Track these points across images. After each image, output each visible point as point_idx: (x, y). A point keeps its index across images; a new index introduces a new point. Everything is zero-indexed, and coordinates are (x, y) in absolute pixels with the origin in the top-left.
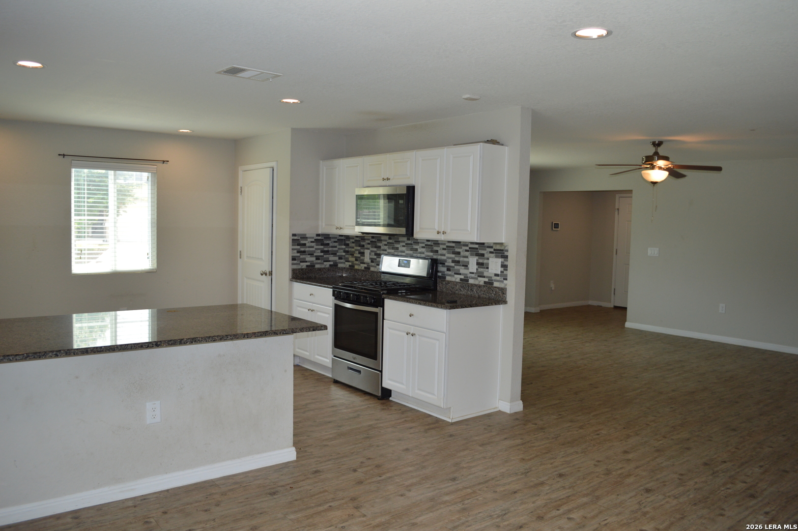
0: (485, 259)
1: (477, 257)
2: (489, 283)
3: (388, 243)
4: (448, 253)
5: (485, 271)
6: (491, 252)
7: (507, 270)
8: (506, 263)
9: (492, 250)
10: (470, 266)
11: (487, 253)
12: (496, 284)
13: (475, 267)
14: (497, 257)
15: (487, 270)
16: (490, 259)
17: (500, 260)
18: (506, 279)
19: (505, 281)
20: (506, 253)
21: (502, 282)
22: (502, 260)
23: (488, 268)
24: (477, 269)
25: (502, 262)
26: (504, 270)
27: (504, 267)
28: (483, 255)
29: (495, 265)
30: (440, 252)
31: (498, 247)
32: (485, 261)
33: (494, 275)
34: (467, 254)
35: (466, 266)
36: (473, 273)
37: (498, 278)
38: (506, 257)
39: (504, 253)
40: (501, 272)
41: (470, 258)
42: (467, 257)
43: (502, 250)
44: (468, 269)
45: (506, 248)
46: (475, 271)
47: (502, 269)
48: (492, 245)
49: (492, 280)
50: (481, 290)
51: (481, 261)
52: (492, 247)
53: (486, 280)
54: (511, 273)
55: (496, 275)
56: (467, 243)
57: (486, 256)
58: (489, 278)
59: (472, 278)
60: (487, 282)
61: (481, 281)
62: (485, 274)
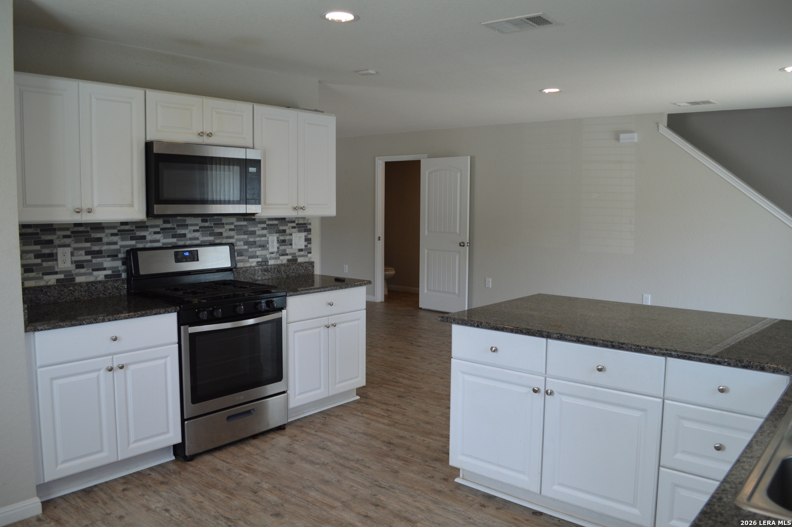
0: (287, 235)
1: (278, 234)
2: (294, 260)
3: (119, 231)
4: (237, 235)
5: (288, 248)
6: (293, 227)
7: (311, 243)
8: (309, 236)
9: (294, 225)
10: (270, 246)
11: (289, 228)
12: (300, 260)
13: (276, 245)
14: (299, 231)
15: (290, 246)
16: (293, 234)
17: (303, 235)
18: (310, 253)
19: (309, 255)
20: (309, 227)
21: (307, 256)
22: (305, 234)
23: (291, 244)
24: (278, 248)
25: (305, 236)
26: (308, 243)
27: (308, 240)
28: (284, 231)
29: (298, 240)
30: (225, 234)
31: (301, 222)
32: (288, 238)
33: (297, 251)
34: (265, 232)
35: (264, 246)
36: (272, 253)
37: (302, 253)
38: (310, 230)
39: (307, 227)
40: (306, 246)
41: (270, 238)
42: (265, 236)
43: (305, 224)
44: (268, 249)
45: (309, 222)
46: (303, 247)
47: (306, 243)
48: (294, 220)
49: (296, 256)
50: (290, 269)
51: (282, 238)
52: (294, 222)
53: (290, 257)
54: (315, 246)
55: (300, 250)
56: (264, 220)
57: (288, 231)
58: (293, 254)
59: (271, 258)
60: (291, 259)
61: (284, 260)
62: (288, 251)
